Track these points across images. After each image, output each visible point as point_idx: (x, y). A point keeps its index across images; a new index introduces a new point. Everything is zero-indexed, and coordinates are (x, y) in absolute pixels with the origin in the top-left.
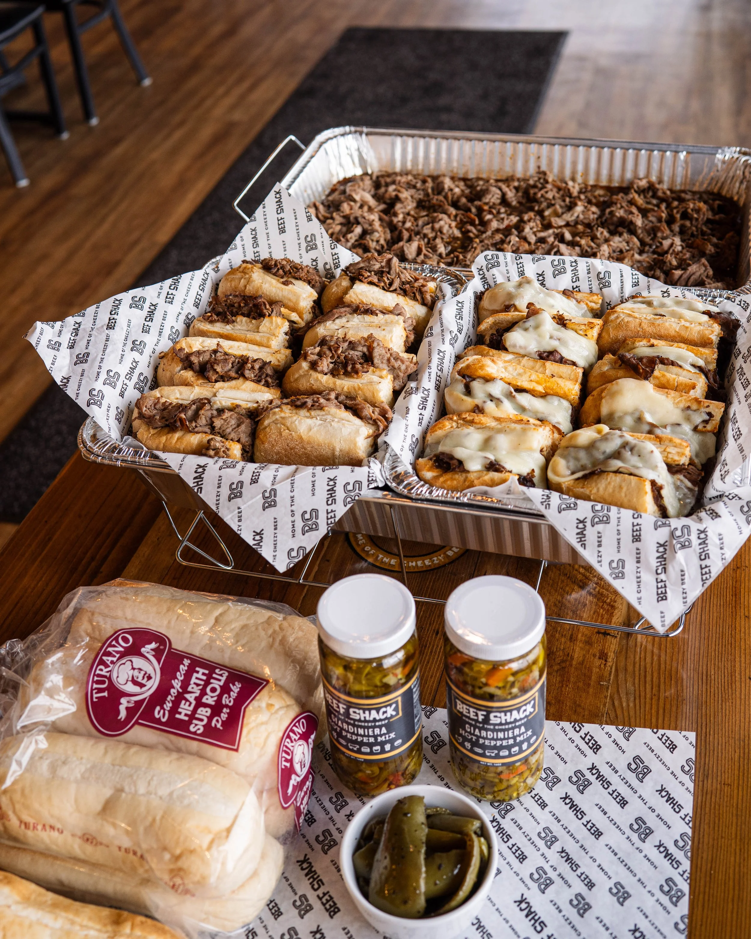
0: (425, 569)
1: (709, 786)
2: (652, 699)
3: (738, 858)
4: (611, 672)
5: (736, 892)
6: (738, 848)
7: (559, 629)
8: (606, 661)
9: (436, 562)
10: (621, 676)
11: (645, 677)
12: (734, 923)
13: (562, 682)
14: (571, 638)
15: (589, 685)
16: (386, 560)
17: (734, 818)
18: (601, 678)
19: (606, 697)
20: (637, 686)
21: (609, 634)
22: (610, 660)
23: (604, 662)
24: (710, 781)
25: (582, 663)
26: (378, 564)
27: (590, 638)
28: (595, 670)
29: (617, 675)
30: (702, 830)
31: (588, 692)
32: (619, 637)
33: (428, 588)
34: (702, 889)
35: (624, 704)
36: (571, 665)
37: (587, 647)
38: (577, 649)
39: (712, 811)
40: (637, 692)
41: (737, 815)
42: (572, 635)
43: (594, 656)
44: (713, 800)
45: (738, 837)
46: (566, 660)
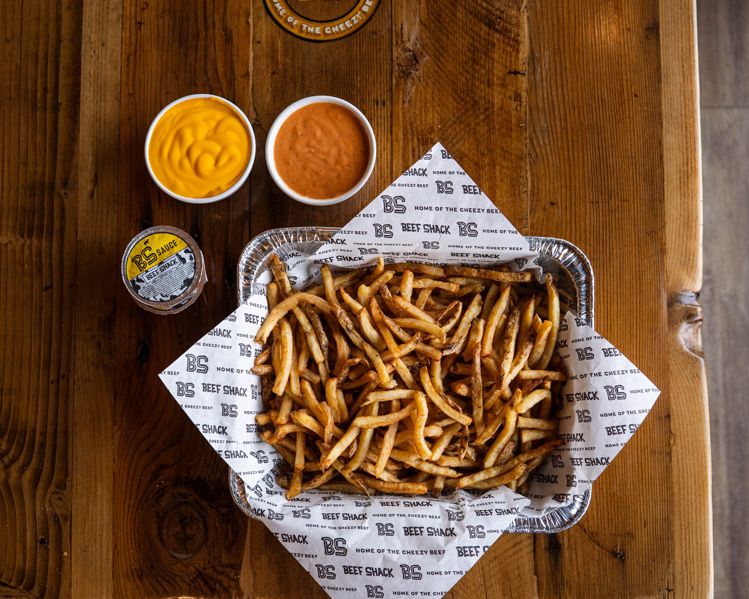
0: (347, 32)
1: (613, 204)
2: (562, 133)
3: (637, 260)
4: (526, 112)
5: (638, 286)
6: (637, 252)
7: (477, 76)
8: (521, 102)
9: (356, 22)
10: (535, 114)
11: (554, 111)
12: (638, 309)
13: (489, 131)
14: (488, 83)
15: (511, 129)
16: (311, 29)
17: (633, 228)
18: (519, 120)
19: (526, 138)
20: (548, 122)
21: (518, 73)
22: (523, 100)
23: (518, 102)
24: (613, 200)
25: (501, 108)
26: (303, 35)
27: (504, 79)
28: (514, 113)
29: (531, 115)
30: (611, 243)
31: (511, 137)
32: (527, 73)
33: (356, 55)
34: (615, 290)
35: (541, 143)
36: (493, 112)
37: (503, 91)
38: (496, 94)
39: (617, 226)
40: (550, 128)
41: (634, 225)
42: (488, 80)
43: (510, 98)
44: (617, 216)
45: (637, 243)
46: (489, 108)
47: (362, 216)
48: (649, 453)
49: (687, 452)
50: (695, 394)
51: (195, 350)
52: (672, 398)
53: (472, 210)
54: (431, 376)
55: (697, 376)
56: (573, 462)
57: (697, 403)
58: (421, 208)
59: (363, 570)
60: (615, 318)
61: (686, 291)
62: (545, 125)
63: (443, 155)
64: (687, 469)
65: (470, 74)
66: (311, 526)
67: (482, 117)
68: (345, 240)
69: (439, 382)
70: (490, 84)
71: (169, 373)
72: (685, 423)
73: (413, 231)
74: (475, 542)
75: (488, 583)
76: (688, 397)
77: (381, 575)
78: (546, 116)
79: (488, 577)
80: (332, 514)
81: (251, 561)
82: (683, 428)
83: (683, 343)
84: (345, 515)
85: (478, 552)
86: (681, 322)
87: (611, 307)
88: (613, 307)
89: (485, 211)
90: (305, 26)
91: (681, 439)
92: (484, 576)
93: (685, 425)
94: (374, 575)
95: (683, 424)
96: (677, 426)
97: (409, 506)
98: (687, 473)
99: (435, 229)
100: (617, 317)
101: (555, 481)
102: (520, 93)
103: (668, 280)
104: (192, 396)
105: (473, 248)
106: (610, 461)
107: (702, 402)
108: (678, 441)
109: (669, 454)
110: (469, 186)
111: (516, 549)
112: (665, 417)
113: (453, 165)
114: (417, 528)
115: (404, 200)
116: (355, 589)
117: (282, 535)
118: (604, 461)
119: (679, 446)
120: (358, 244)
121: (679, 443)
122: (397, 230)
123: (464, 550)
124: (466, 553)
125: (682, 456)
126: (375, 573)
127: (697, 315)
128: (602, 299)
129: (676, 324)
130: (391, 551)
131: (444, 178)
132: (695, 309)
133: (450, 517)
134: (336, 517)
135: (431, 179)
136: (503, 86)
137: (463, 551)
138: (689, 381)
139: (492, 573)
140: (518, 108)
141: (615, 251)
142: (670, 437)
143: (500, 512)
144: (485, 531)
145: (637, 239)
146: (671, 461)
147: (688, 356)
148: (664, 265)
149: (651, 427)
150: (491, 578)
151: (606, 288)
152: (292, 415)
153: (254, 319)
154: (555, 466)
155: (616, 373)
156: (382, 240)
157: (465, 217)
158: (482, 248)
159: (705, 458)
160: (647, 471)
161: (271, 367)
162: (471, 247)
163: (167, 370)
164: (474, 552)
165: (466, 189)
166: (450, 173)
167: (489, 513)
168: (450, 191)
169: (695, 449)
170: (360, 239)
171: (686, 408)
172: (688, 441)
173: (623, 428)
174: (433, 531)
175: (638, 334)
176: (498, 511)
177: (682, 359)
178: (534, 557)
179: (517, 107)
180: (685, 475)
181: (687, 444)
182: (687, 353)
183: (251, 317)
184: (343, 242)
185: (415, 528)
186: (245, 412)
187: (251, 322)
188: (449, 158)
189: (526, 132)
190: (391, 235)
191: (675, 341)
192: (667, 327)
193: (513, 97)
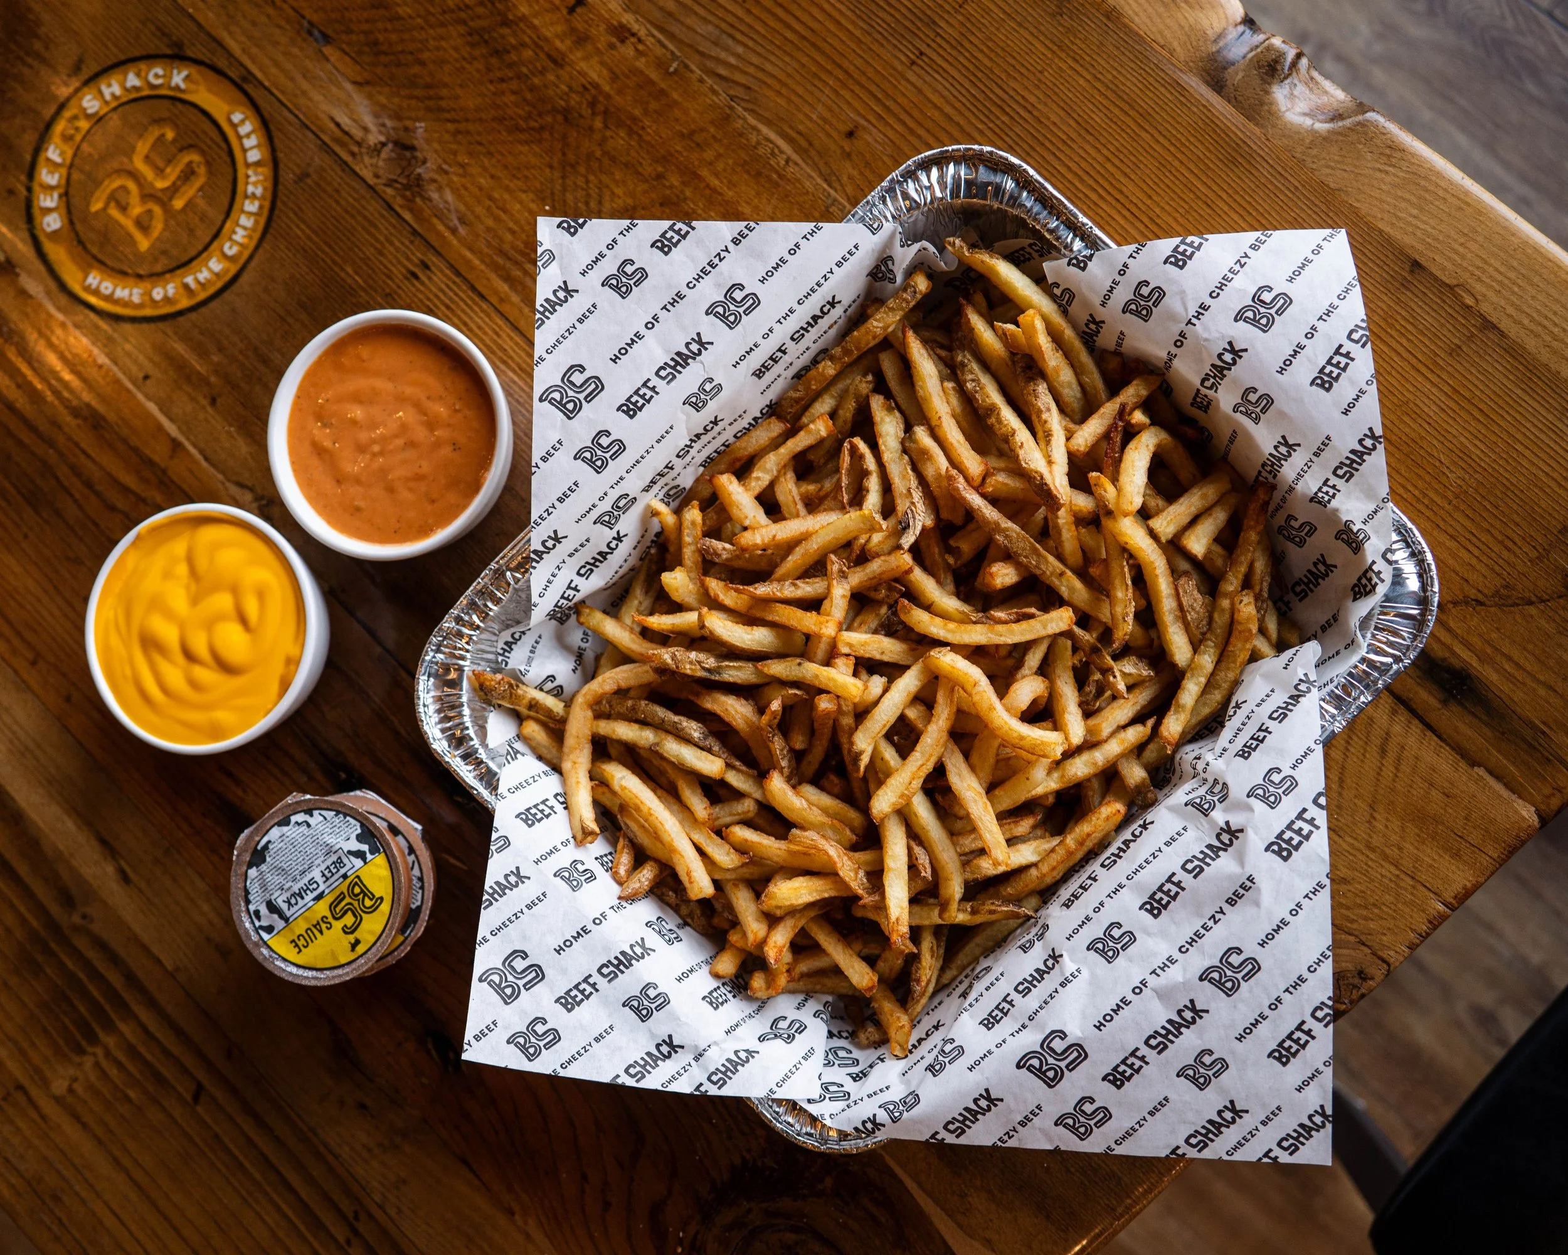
47: (541, 463)
48: (1449, 360)
49: (1516, 289)
50: (1423, 183)
51: (486, 958)
52: (1387, 229)
53: (709, 268)
54: (928, 607)
55: (1394, 149)
56: (1320, 502)
57: (1441, 193)
58: (623, 351)
59: (1144, 1051)
60: (1149, 202)
61: (1220, 36)
62: (710, 28)
63: (568, 230)
64: (1546, 317)
65: (511, 79)
66: (977, 1063)
67: (598, 123)
68: (555, 532)
69: (950, 603)
70: (557, 61)
71: (477, 1038)
72: (1456, 247)
73: (648, 401)
74: (1288, 808)
75: (1407, 863)
76: (1414, 199)
77: (1183, 1030)
78: (696, 13)
79: (1393, 852)
80: (997, 1008)
81: (960, 1226)
82: (1463, 257)
83: (1308, 122)
84: (1021, 988)
85: (1313, 819)
86: (1267, 93)
87: (1121, 192)
88: (1124, 189)
89: (731, 247)
90: (189, 280)
91: (1479, 280)
92: (1386, 857)
93: (1461, 250)
94: (1172, 1042)
95: (1457, 253)
96: (1449, 266)
97: (1115, 862)
98: (1556, 325)
99: (681, 360)
100: (1150, 197)
101: (1330, 568)
102: (620, 23)
103: (1172, 52)
104: (557, 1038)
105: (777, 327)
106: (1379, 432)
107: (1450, 182)
108: (1479, 288)
109: (1488, 325)
110: (663, 235)
111: (1391, 755)
112: (1412, 272)
113: (601, 230)
114: (1163, 885)
115: (581, 368)
116: (1166, 1099)
117: (945, 1127)
118: (1368, 443)
119: (1491, 295)
120: (584, 516)
121: (1484, 290)
122: (620, 427)
123: (1284, 841)
124: (1294, 843)
125: (1513, 304)
126: (1170, 1037)
127: (1282, 55)
128: (1094, 197)
129: (1262, 104)
130: (1159, 971)
131: (609, 266)
132: (1269, 49)
133: (1202, 809)
134: (1007, 1006)
135: (590, 289)
136: (582, 40)
137: (1284, 845)
138: (1387, 173)
139: (1394, 838)
140: (640, 47)
141: (1032, 99)
142: (1457, 296)
143: (1281, 714)
144: (1287, 771)
145: (1047, 42)
146: (1502, 334)
147: (1340, 134)
148: (1137, 34)
149: (1404, 313)
150: (1400, 849)
151: (1080, 173)
152: (765, 907)
153: (542, 811)
154: (1301, 543)
155: (1230, 275)
156: (616, 468)
157: (710, 291)
158: (791, 311)
159: (1559, 267)
160: (1478, 393)
161: (651, 863)
162: (771, 330)
163: (469, 1035)
164: (1307, 828)
165: (663, 245)
166: (610, 247)
167: (1262, 734)
168: (643, 274)
169: (1524, 271)
170: (577, 504)
171: (1432, 222)
172: (1496, 270)
173: (1341, 355)
174: (1196, 863)
175: (1215, 188)
176: (1275, 715)
177: (1334, 149)
178: (1439, 737)
179: (637, 50)
180: (1556, 330)
181: (1500, 278)
182: (1331, 132)
183: (533, 811)
184: (557, 539)
185: (1160, 889)
186: (679, 980)
187: (539, 821)
188: (582, 226)
189: (692, 72)
190: (620, 447)
191: (1294, 134)
192: (1252, 126)
193: (614, 40)
